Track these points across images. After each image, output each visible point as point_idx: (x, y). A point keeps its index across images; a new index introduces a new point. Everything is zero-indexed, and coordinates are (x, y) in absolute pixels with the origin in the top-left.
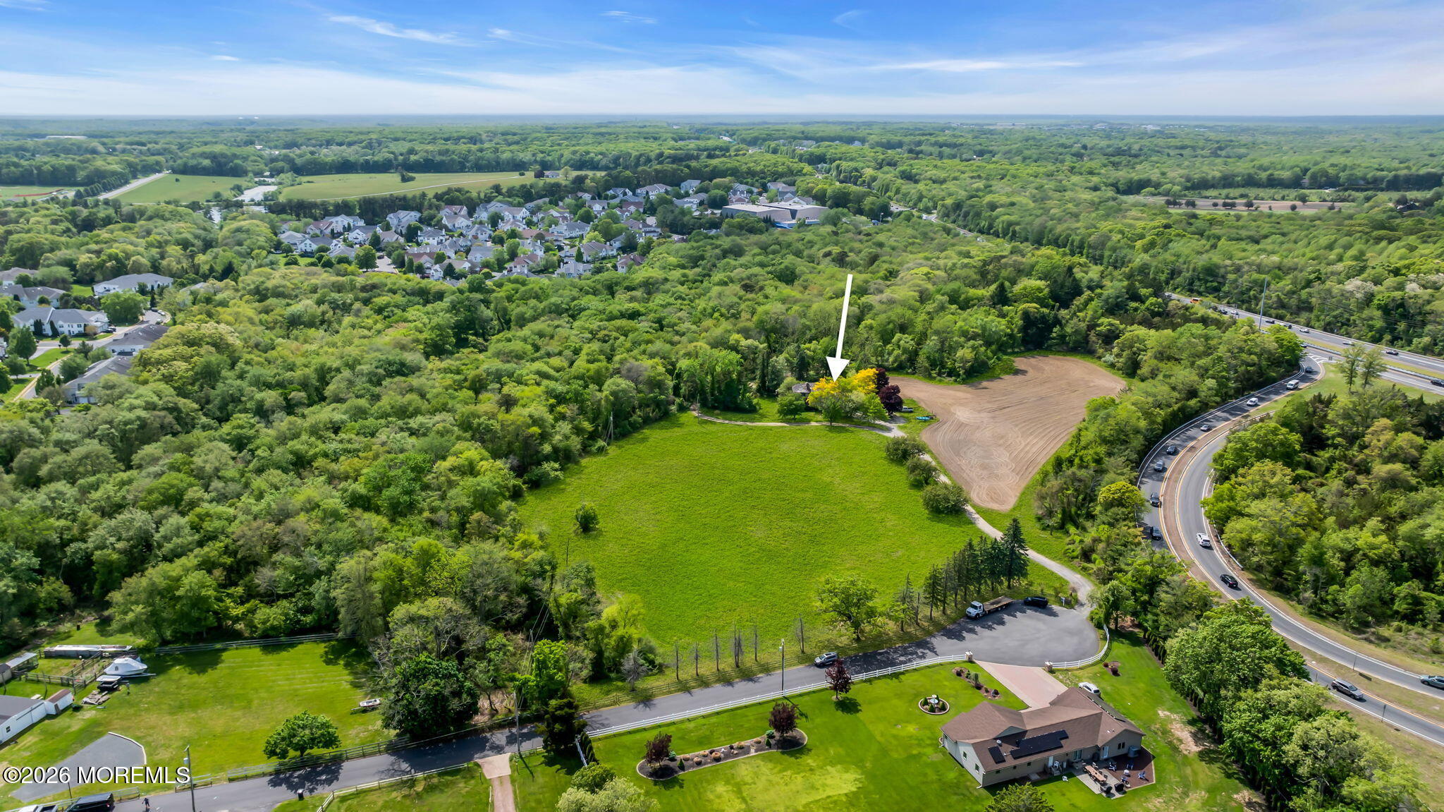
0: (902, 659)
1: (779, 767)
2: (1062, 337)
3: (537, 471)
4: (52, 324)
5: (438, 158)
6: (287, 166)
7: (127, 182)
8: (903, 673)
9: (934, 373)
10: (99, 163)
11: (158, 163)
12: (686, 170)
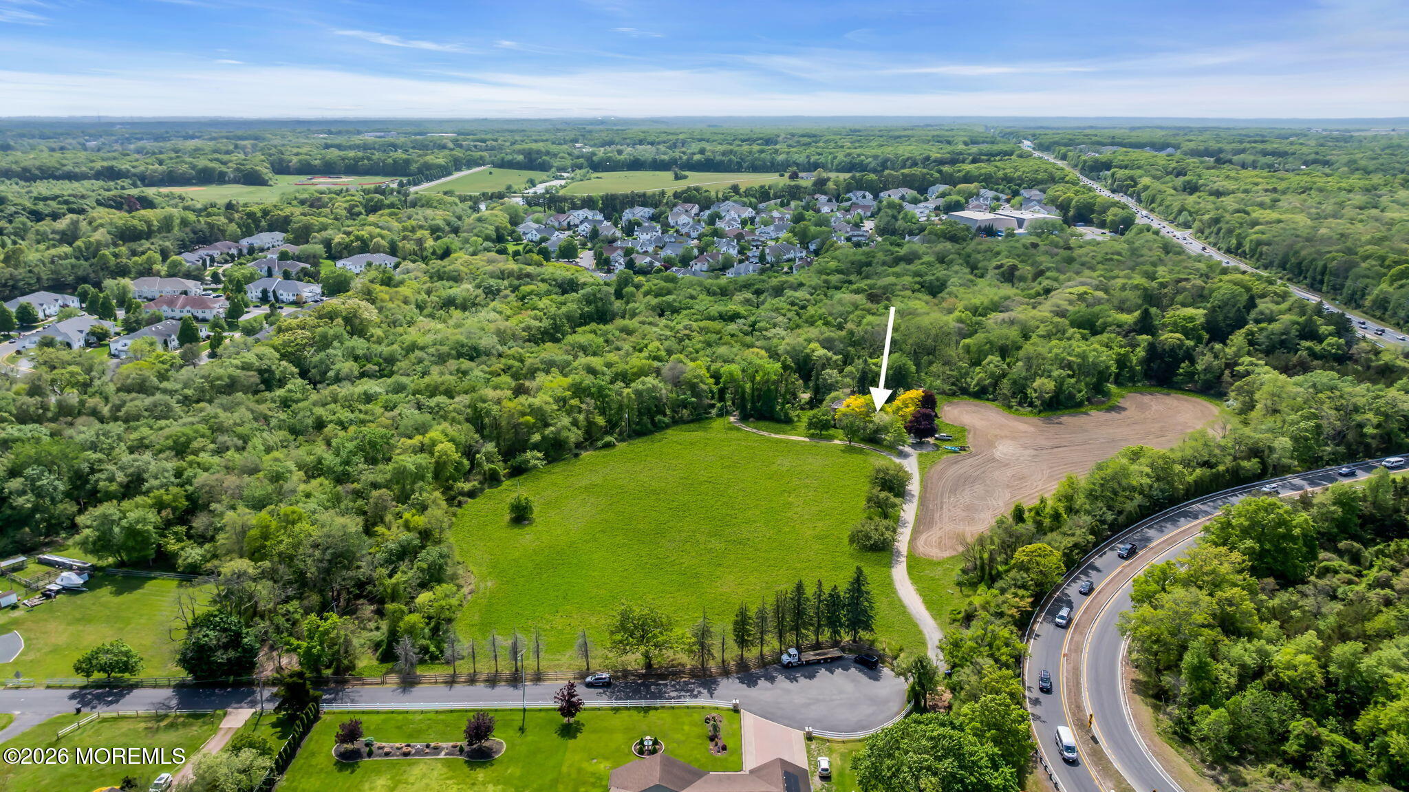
0: (674, 694)
1: (451, 773)
2: (1190, 375)
3: (519, 459)
4: (274, 292)
5: (718, 158)
6: (585, 163)
7: (450, 174)
8: (656, 709)
9: (1014, 402)
10: (430, 159)
11: (481, 158)
12: (937, 175)
